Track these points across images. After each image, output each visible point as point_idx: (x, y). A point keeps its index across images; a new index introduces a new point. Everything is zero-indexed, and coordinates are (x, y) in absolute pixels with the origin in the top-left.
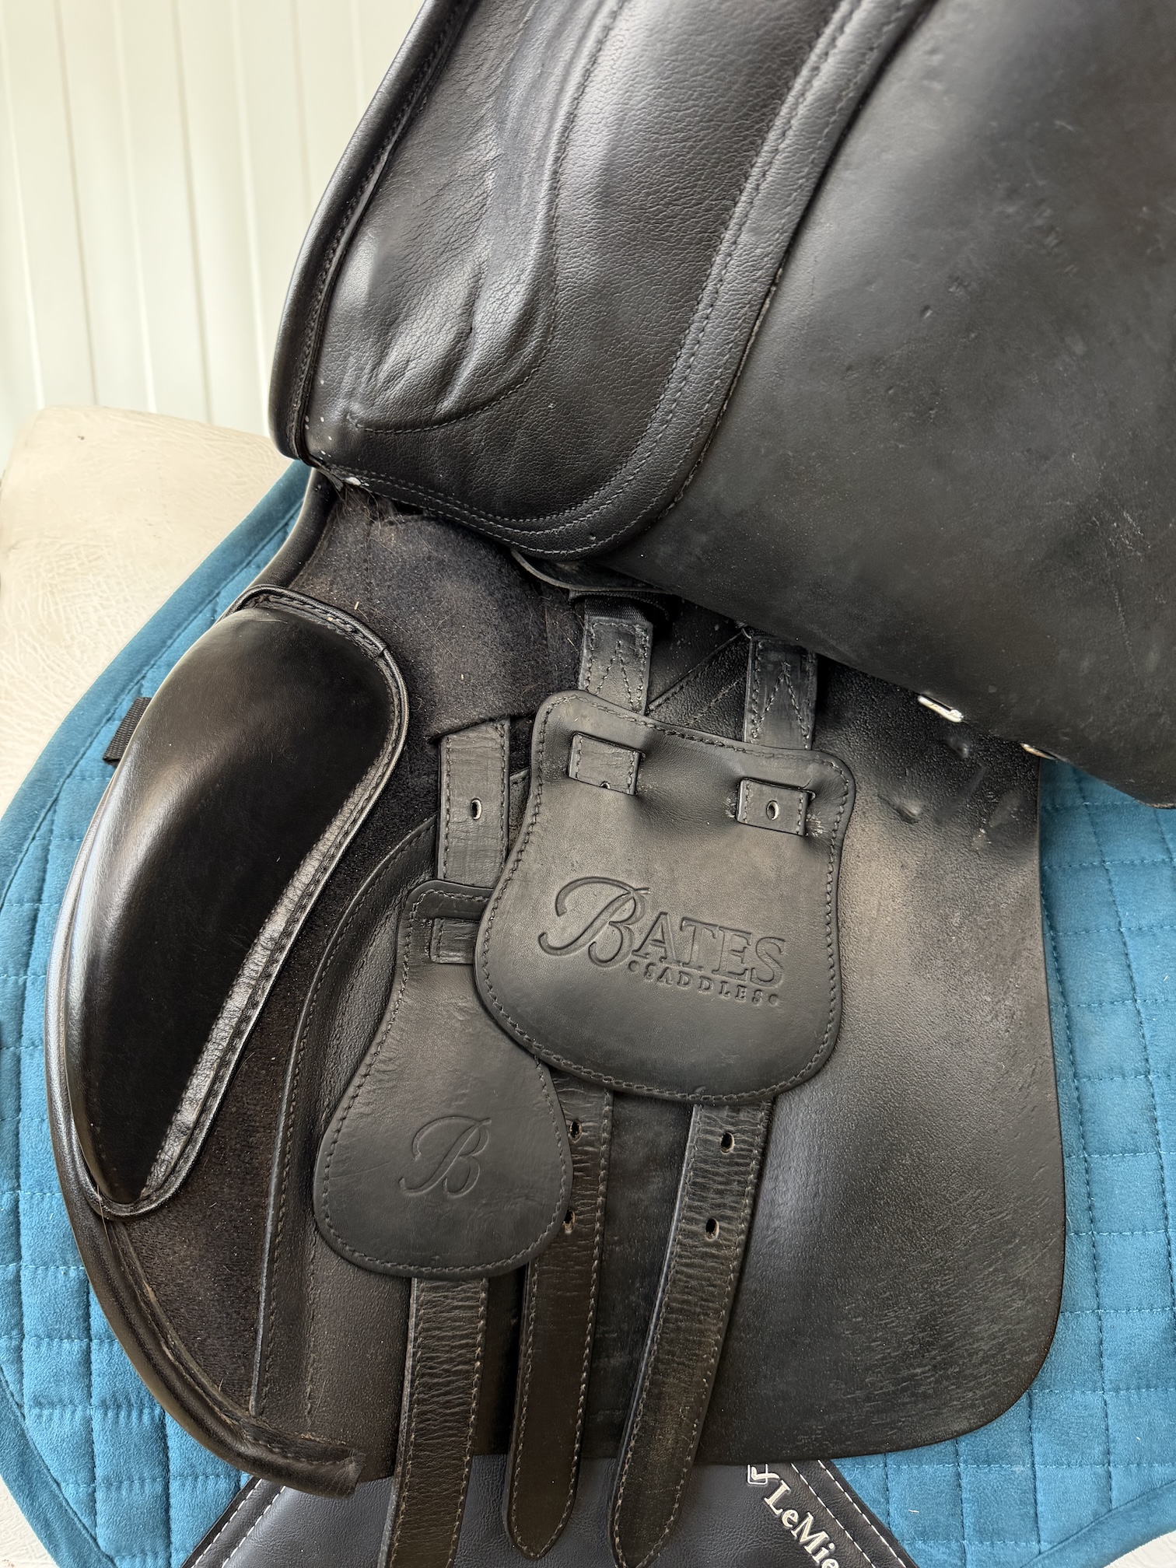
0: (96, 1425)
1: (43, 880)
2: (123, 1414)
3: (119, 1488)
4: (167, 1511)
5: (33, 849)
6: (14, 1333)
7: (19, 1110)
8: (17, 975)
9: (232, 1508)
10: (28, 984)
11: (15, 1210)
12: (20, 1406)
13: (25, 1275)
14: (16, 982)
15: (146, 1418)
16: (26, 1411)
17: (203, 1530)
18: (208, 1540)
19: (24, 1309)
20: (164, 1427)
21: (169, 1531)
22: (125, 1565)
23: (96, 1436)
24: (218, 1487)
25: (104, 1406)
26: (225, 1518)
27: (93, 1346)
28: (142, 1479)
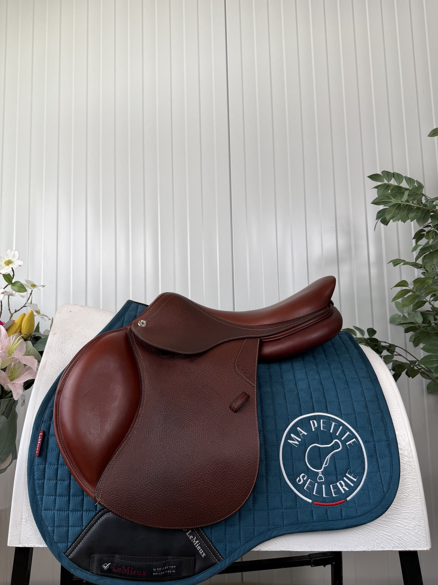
2: (61, 512)
3: (59, 528)
4: (68, 534)
6: (42, 494)
7: (47, 448)
9: (81, 534)
10: (51, 424)
11: (45, 469)
12: (41, 510)
13: (45, 482)
14: (49, 423)
15: (65, 513)
17: (75, 538)
18: (75, 540)
19: (44, 489)
20: (69, 515)
21: (68, 538)
22: (59, 545)
23: (55, 517)
24: (78, 529)
25: (58, 510)
26: (79, 536)
27: (57, 497)
28: (64, 527)
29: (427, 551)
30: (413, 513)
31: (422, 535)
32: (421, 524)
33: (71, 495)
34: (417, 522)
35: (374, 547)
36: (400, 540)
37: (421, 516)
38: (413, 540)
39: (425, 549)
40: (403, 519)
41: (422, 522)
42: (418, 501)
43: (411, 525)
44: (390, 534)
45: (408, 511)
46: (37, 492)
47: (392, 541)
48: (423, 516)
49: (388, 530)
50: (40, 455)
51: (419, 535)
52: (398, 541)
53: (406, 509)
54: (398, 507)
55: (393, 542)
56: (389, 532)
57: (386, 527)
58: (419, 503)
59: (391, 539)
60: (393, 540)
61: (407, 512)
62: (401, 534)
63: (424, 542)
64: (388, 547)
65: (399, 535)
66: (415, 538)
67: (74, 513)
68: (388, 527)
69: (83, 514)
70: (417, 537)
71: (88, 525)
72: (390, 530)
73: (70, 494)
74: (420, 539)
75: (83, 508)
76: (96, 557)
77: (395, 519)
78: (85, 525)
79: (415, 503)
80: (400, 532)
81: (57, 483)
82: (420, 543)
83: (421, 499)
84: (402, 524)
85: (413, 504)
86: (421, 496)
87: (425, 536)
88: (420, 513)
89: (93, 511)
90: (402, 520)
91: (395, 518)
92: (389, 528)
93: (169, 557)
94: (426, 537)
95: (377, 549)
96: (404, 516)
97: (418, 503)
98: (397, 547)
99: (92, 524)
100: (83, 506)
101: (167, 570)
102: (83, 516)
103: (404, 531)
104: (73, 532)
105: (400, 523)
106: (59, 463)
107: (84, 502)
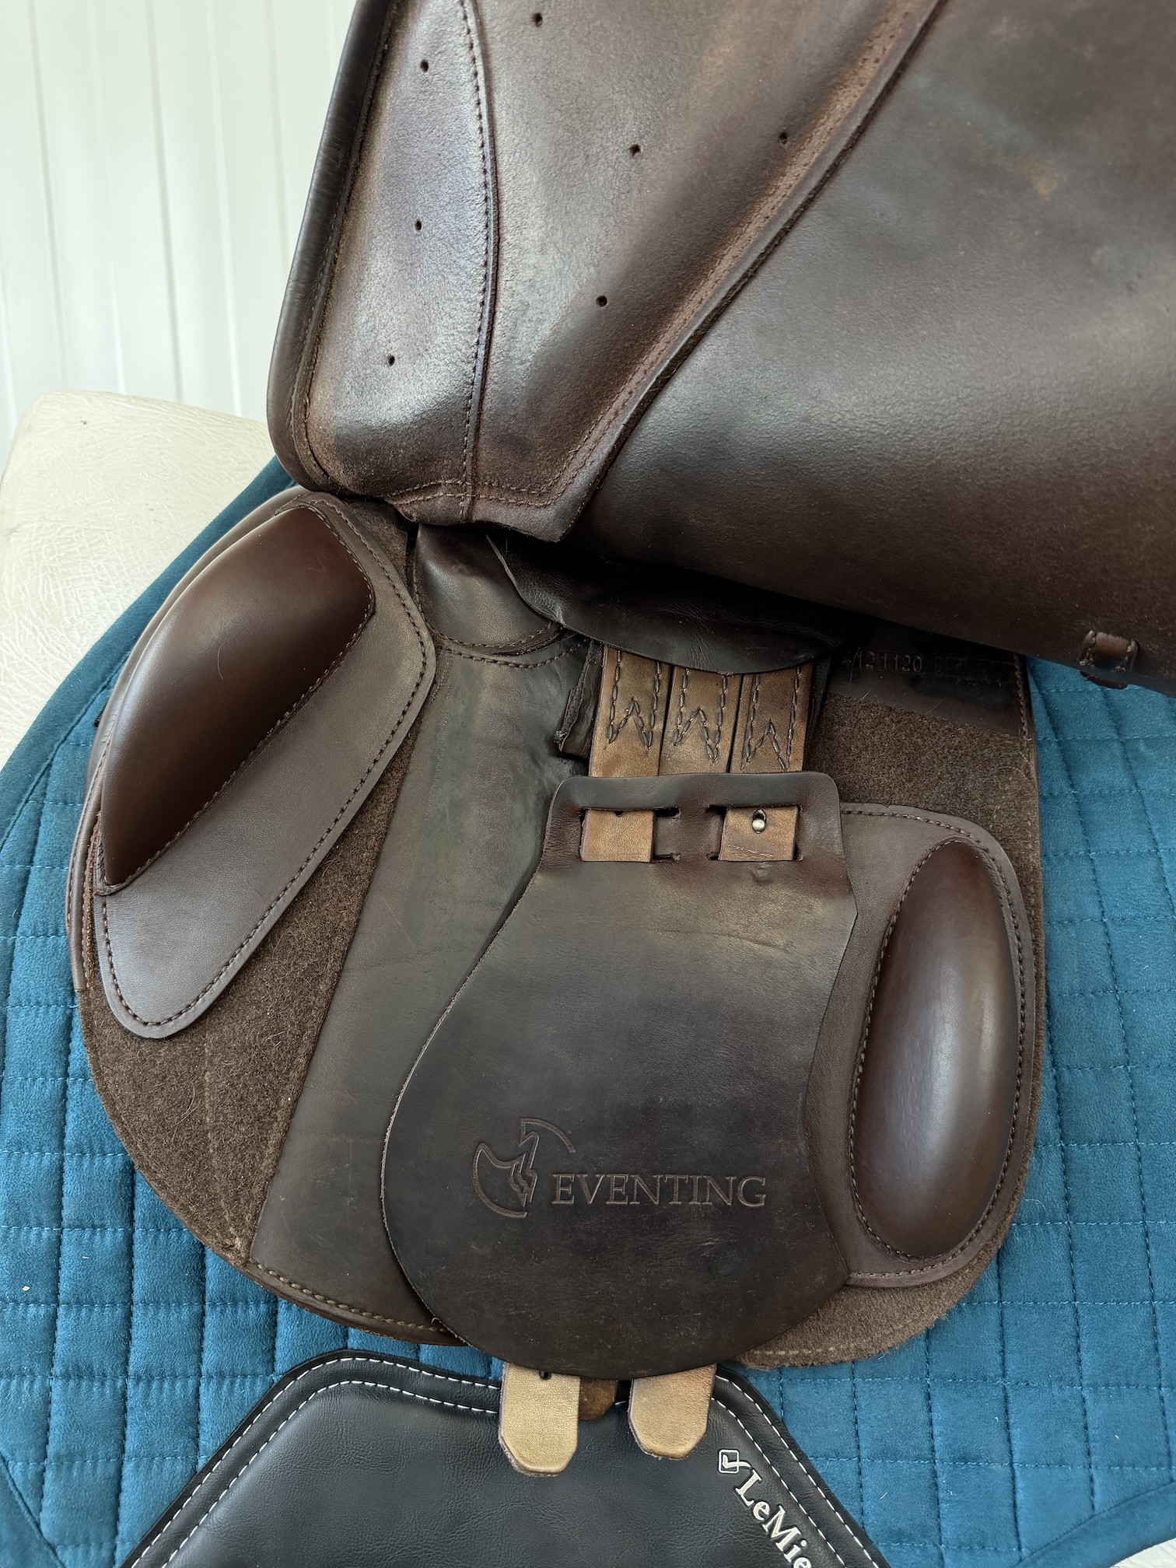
0: (55, 1396)
1: (35, 842)
3: (70, 1467)
4: (118, 1496)
15: (107, 1389)
20: (125, 1400)
21: (118, 1516)
23: (54, 1408)
24: (173, 1471)
25: (66, 1375)
26: (178, 1504)
27: (61, 1311)
28: (95, 1459)
33: (136, 1297)
67: (155, 1385)
69: (202, 1389)
71: (229, 1444)
73: (131, 1290)
75: (200, 1362)
78: (213, 1448)
81: (60, 1241)
89: (255, 1376)
99: (245, 1441)
102: (203, 1400)
104: (144, 1483)
106: (67, 1141)
107: (206, 1334)
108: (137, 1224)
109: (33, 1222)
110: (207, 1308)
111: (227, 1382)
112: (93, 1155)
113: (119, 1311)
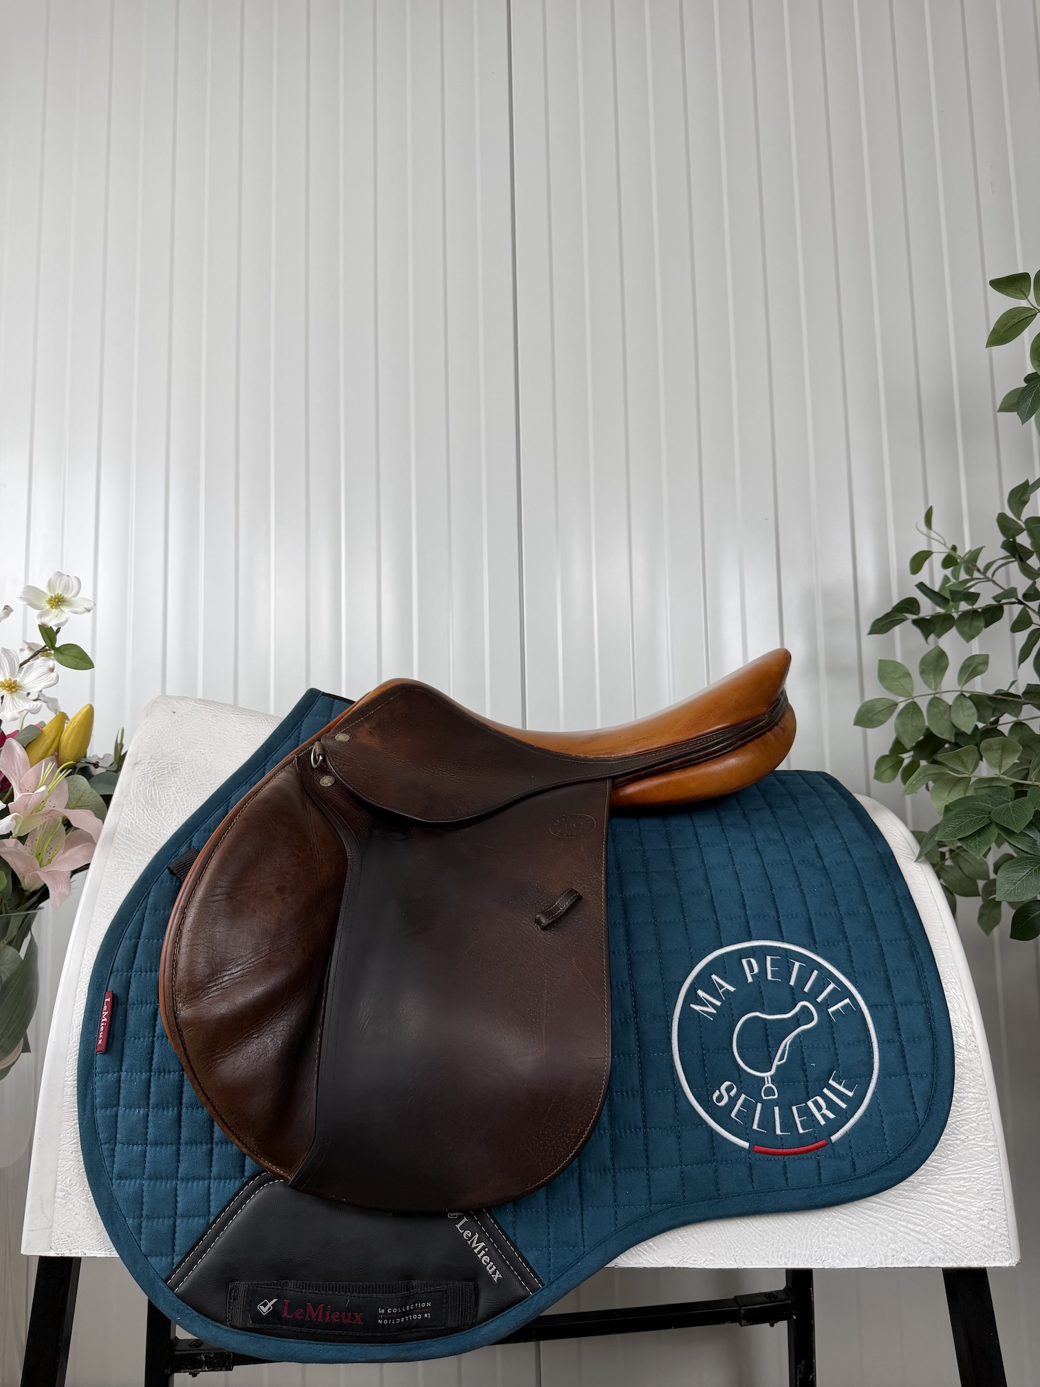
0: (145, 1189)
1: (142, 929)
2: (158, 1183)
3: (153, 1221)
4: (174, 1234)
5: (137, 915)
6: (112, 1142)
7: (125, 1034)
8: (127, 972)
9: (205, 1233)
10: (133, 976)
11: (119, 1081)
12: (111, 1180)
13: (120, 1112)
14: (127, 975)
15: (168, 1185)
16: (114, 1180)
17: (191, 1243)
18: (192, 1249)
19: (118, 1129)
20: (176, 1190)
21: (174, 1245)
22: (152, 1260)
23: (144, 1194)
24: (199, 1223)
25: (150, 1178)
26: (201, 1239)
27: (148, 1148)
28: (164, 1217)
29: (1010, 1268)
30: (978, 1179)
31: (1000, 1230)
32: (997, 1205)
33: (182, 1141)
34: (986, 1202)
35: (885, 1260)
36: (947, 1243)
37: (998, 1187)
38: (978, 1243)
39: (1007, 1264)
40: (955, 1193)
41: (998, 1202)
42: (989, 1152)
43: (973, 1208)
44: (924, 1229)
45: (965, 1176)
46: (101, 1136)
47: (928, 1246)
48: (1001, 1188)
49: (918, 1219)
50: (108, 1049)
51: (993, 1232)
52: (941, 1246)
53: (961, 1171)
54: (942, 1166)
55: (930, 1247)
56: (922, 1223)
57: (914, 1214)
58: (992, 1156)
59: (926, 1240)
60: (931, 1242)
61: (964, 1179)
62: (950, 1230)
63: (1003, 1249)
64: (919, 1259)
65: (946, 1231)
66: (983, 1238)
67: (190, 1184)
68: (918, 1212)
69: (211, 1185)
70: (987, 1236)
71: (223, 1211)
72: (923, 1221)
73: (180, 1138)
74: (993, 1242)
75: (211, 1172)
76: (242, 1285)
77: (935, 1194)
78: (216, 1213)
79: (981, 1156)
80: (947, 1223)
81: (148, 1115)
82: (994, 1250)
83: (998, 1147)
84: (952, 1206)
85: (978, 1160)
86: (996, 1141)
87: (1006, 1234)
88: (995, 1180)
89: (236, 1178)
90: (951, 1196)
91: (934, 1192)
92: (921, 1215)
93: (415, 1283)
94: (1008, 1236)
95: (892, 1263)
96: (956, 1187)
97: (989, 1156)
98: (940, 1258)
99: (231, 1209)
100: (211, 1166)
101: (411, 1312)
102: (212, 1191)
103: (956, 1222)
104: (186, 1229)
105: (946, 1204)
106: (154, 1066)
107: (213, 1158)
108: (183, 1106)
109: (136, 1106)
110: (214, 1146)
111: (223, 1182)
112: (165, 1073)
113: (174, 1148)
